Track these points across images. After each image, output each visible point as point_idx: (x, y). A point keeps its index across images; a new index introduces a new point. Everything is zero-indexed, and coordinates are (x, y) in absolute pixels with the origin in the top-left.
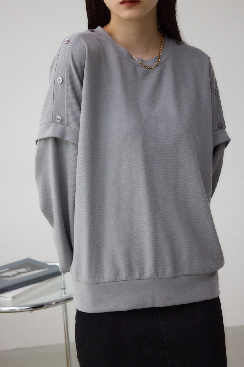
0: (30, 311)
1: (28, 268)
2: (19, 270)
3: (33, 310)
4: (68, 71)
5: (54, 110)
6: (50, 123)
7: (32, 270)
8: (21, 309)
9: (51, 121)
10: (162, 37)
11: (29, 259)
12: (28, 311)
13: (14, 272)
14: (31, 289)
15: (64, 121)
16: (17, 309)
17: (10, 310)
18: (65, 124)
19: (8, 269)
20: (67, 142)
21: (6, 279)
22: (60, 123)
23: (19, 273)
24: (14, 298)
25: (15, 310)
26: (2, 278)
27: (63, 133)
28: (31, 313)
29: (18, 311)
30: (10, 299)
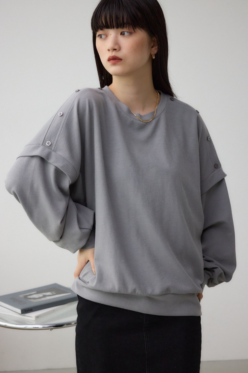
0: (50, 329)
1: (53, 292)
2: (45, 294)
3: (52, 329)
4: (70, 109)
5: (46, 136)
6: (39, 145)
7: (57, 294)
8: (43, 327)
9: (41, 143)
10: (158, 95)
11: (56, 285)
12: (48, 329)
13: (41, 295)
14: (54, 311)
15: (52, 147)
16: (40, 326)
17: (34, 328)
18: (53, 149)
19: (36, 292)
20: (50, 163)
21: (32, 300)
22: (48, 147)
23: (44, 296)
24: (37, 317)
25: (38, 327)
26: (29, 300)
27: (49, 155)
28: (51, 331)
29: (41, 328)
30: (34, 319)
